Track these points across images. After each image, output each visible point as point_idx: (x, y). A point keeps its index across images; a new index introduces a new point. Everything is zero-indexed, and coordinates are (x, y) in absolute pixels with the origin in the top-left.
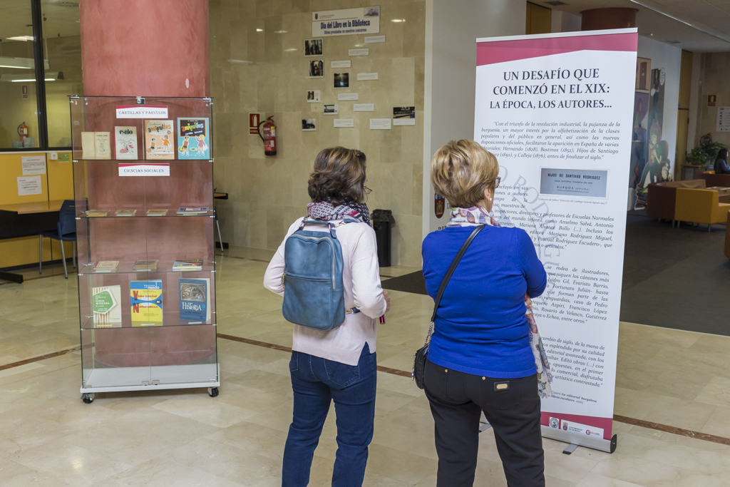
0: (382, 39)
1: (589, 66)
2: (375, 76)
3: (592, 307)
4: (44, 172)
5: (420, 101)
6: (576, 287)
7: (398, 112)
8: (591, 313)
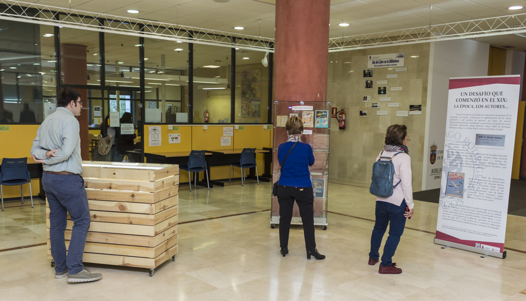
0: (405, 69)
1: (499, 91)
2: (401, 88)
3: (496, 194)
4: (232, 135)
5: (425, 102)
6: (490, 185)
7: (412, 107)
8: (496, 197)
